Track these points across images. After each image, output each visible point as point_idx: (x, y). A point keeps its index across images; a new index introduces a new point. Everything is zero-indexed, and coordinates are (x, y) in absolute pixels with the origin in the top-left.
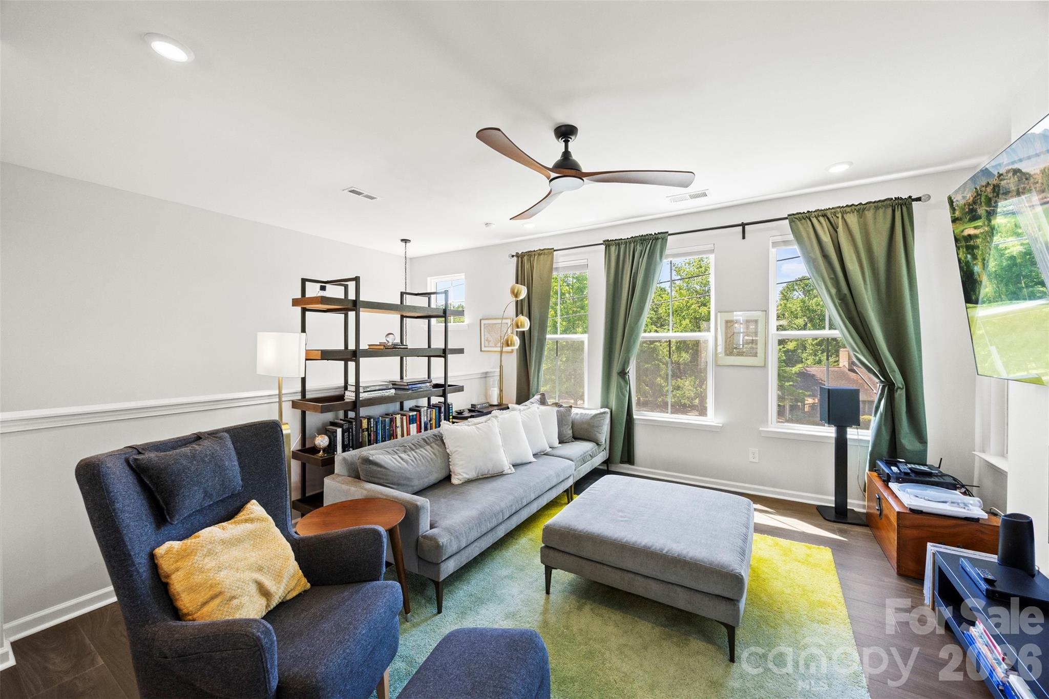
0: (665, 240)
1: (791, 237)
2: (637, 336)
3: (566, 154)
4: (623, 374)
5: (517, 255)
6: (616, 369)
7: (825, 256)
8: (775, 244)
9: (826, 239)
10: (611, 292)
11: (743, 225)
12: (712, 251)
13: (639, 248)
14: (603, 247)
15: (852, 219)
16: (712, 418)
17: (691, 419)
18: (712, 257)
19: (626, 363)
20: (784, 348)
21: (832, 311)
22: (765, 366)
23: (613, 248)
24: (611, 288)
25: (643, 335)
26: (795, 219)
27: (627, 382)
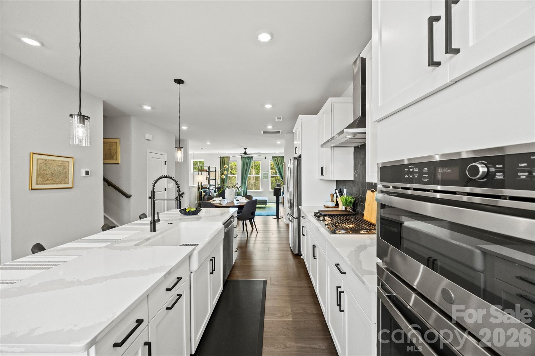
0: (253, 158)
1: (272, 160)
2: (248, 176)
3: (245, 152)
4: (245, 183)
5: (221, 157)
6: (244, 182)
7: (277, 164)
8: (270, 161)
9: (277, 161)
10: (242, 167)
11: (266, 157)
12: (260, 161)
13: (248, 159)
14: (241, 158)
15: (280, 158)
16: (261, 190)
17: (258, 191)
18: (261, 161)
19: (246, 181)
20: (275, 178)
21: (278, 173)
22: (269, 181)
23: (243, 158)
24: (243, 166)
25: (249, 175)
26: (273, 157)
27: (246, 184)
